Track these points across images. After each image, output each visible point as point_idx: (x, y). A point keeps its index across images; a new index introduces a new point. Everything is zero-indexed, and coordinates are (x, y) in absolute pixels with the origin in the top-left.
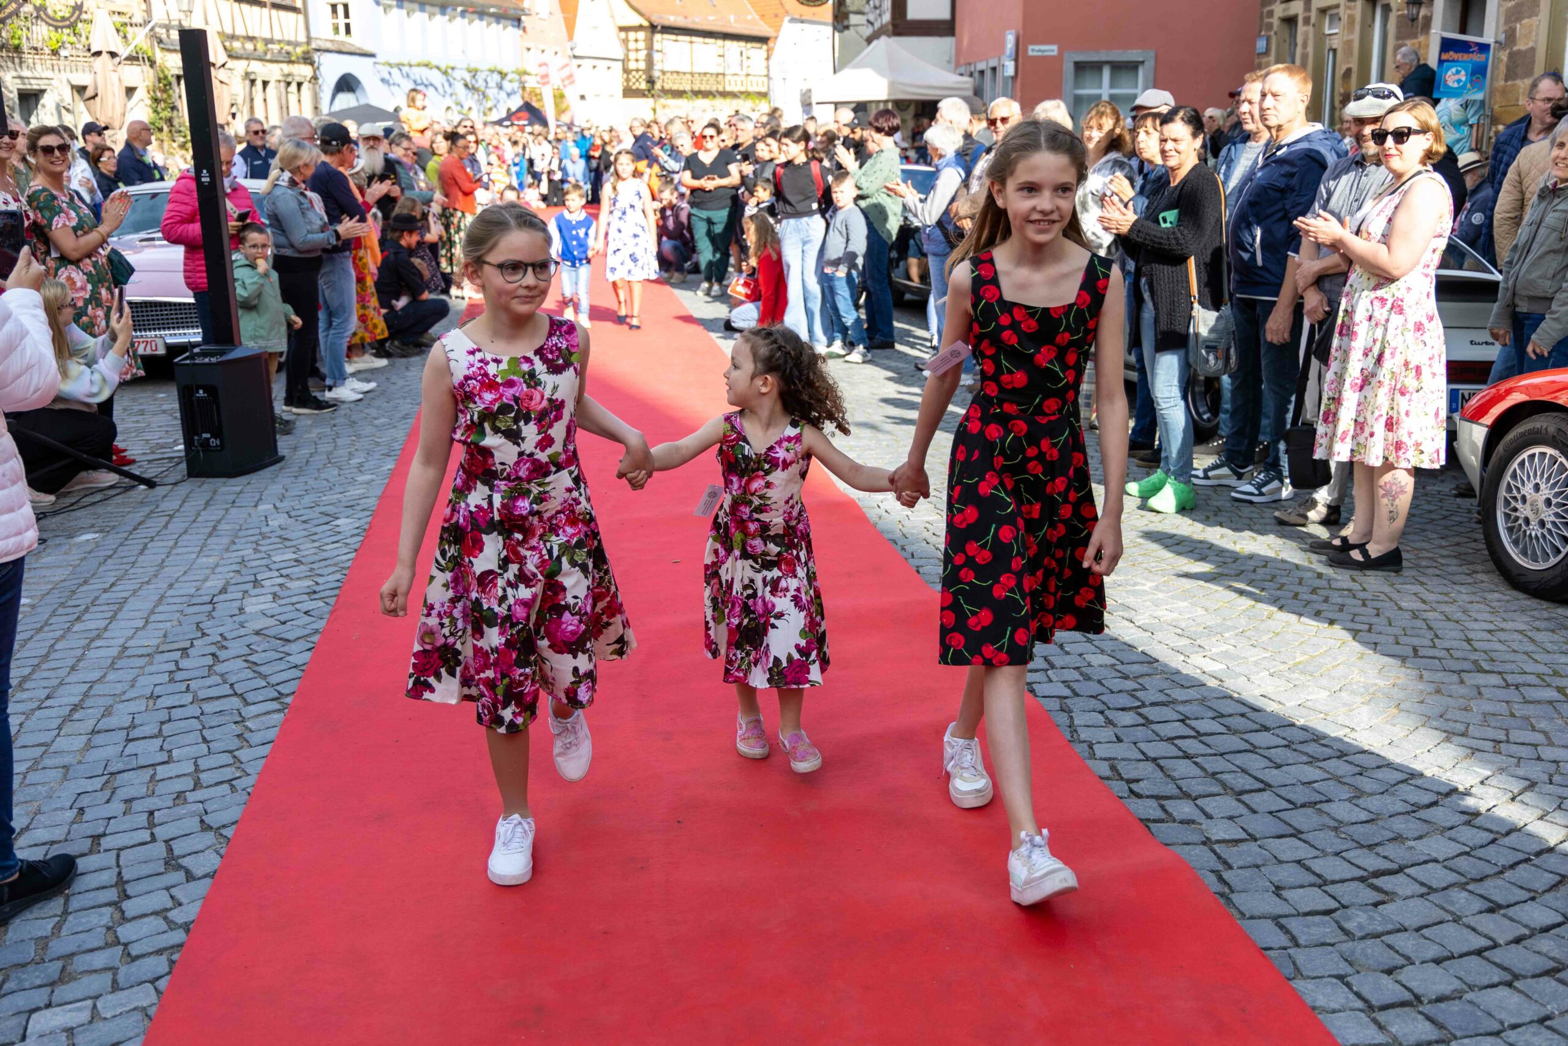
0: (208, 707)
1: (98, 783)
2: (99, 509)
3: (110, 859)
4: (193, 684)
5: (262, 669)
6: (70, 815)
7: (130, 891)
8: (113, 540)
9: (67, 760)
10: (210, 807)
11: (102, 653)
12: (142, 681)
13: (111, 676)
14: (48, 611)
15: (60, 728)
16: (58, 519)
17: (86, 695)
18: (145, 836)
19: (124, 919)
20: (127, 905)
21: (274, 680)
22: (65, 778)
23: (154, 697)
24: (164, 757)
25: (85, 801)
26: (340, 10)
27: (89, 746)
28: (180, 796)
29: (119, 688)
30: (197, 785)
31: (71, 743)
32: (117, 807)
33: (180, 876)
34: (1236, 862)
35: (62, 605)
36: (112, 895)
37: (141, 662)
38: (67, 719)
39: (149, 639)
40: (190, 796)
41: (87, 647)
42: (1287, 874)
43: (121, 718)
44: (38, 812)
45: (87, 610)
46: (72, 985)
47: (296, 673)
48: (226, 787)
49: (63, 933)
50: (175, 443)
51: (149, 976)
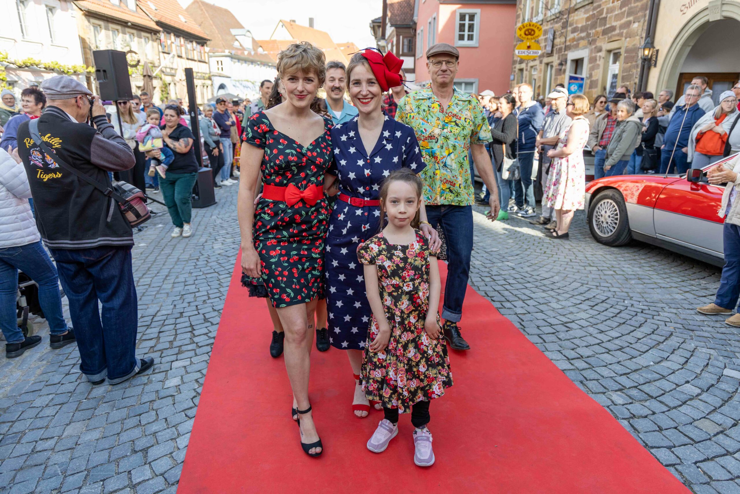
0: (208, 276)
1: (178, 297)
3: (187, 319)
4: (202, 269)
5: (223, 265)
6: (172, 307)
9: (167, 291)
10: (214, 304)
11: (172, 260)
12: (186, 268)
13: (176, 267)
14: (153, 248)
15: (163, 282)
17: (169, 272)
18: (196, 312)
19: (194, 336)
21: (227, 268)
22: (168, 296)
23: (190, 273)
24: (197, 290)
25: (175, 303)
26: (220, 63)
27: (173, 287)
28: (204, 301)
29: (179, 270)
30: (209, 298)
31: (167, 286)
32: (185, 305)
33: (209, 324)
34: (525, 320)
35: (157, 246)
36: (190, 329)
37: (185, 263)
38: (165, 279)
39: (186, 256)
40: (208, 301)
42: (541, 323)
44: (162, 306)
46: (182, 354)
47: (233, 266)
48: (218, 299)
49: (177, 339)
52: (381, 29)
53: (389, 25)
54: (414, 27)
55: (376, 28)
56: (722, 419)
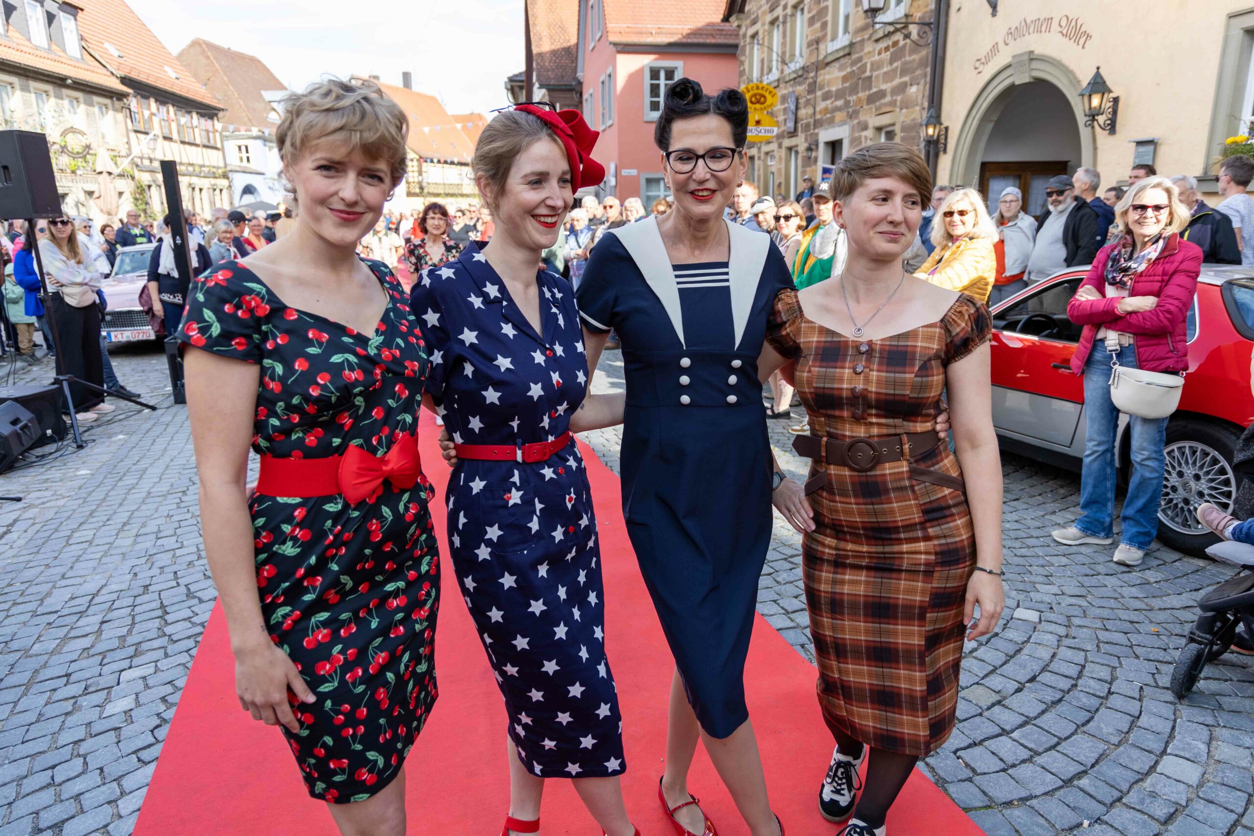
1: (143, 560)
2: (125, 423)
6: (130, 577)
7: (168, 610)
8: (135, 439)
9: (123, 550)
11: (136, 496)
12: (161, 508)
13: (143, 507)
14: (101, 477)
15: (117, 535)
16: (100, 429)
17: (130, 518)
19: (167, 623)
20: (167, 617)
22: (124, 559)
23: (169, 516)
24: (179, 545)
25: (136, 570)
26: (243, 149)
27: (135, 543)
29: (148, 513)
31: (124, 542)
32: (155, 571)
33: (196, 601)
35: (110, 473)
36: (159, 613)
37: (160, 499)
38: (122, 529)
39: (163, 488)
41: (128, 494)
43: (152, 527)
44: (111, 576)
45: (125, 475)
46: (142, 657)
49: (134, 632)
50: (165, 386)
51: (185, 649)
52: (524, 92)
53: (537, 85)
54: (578, 88)
55: (517, 90)
56: (1001, 683)
